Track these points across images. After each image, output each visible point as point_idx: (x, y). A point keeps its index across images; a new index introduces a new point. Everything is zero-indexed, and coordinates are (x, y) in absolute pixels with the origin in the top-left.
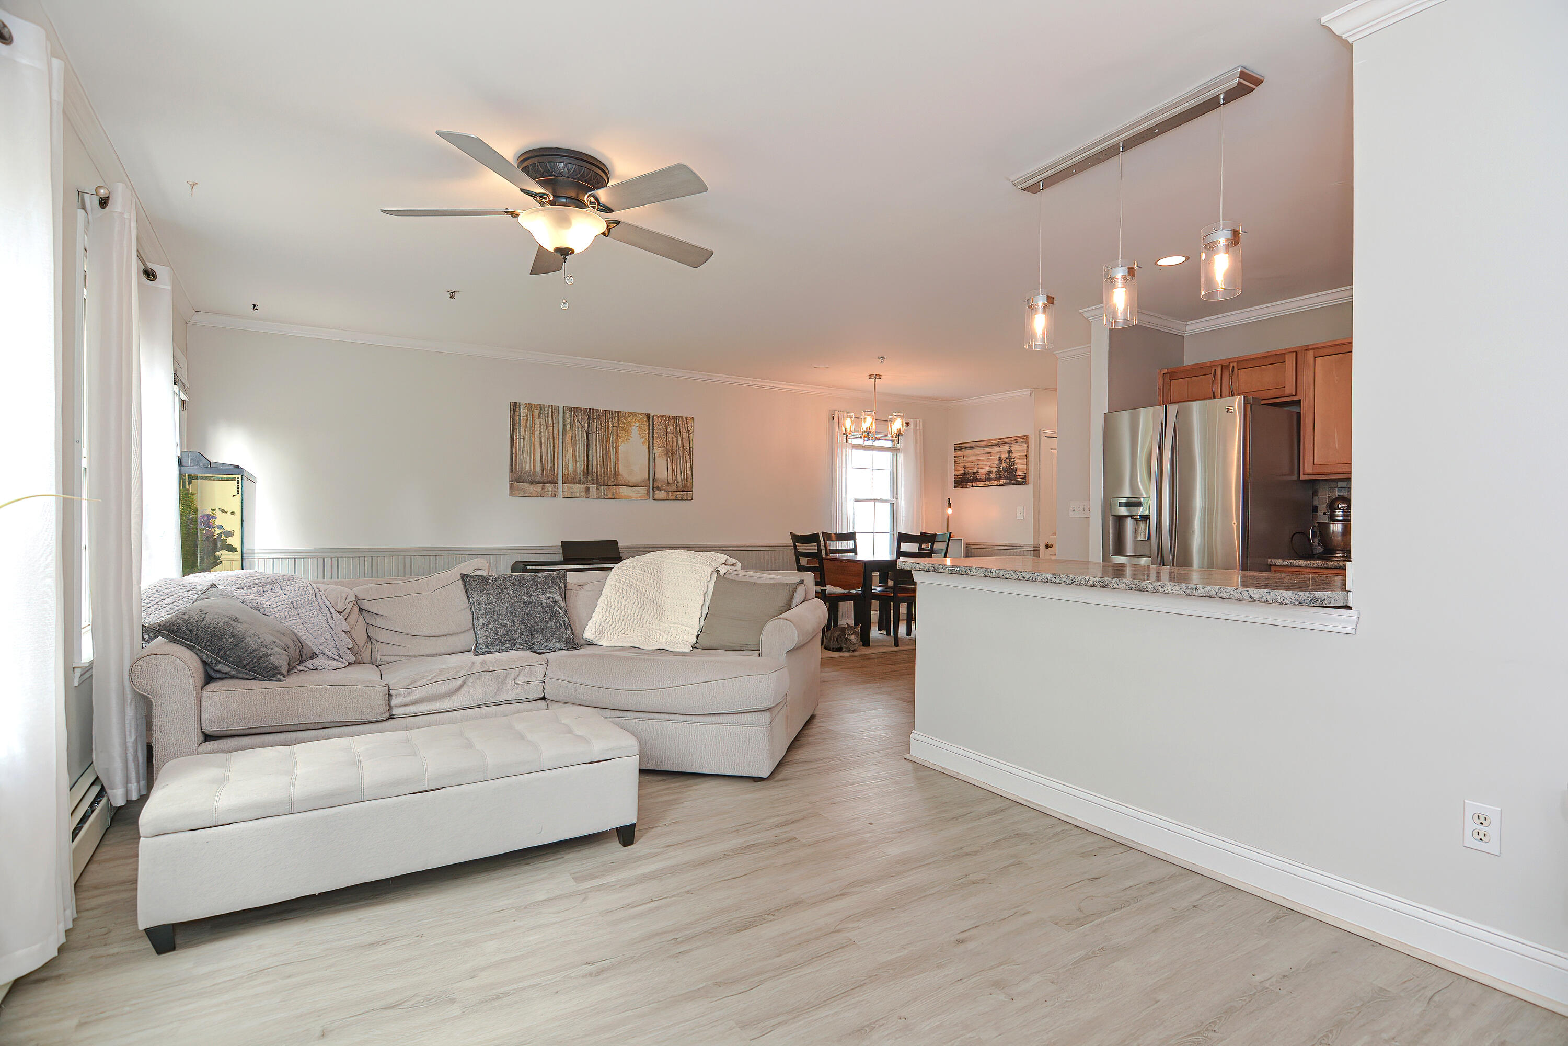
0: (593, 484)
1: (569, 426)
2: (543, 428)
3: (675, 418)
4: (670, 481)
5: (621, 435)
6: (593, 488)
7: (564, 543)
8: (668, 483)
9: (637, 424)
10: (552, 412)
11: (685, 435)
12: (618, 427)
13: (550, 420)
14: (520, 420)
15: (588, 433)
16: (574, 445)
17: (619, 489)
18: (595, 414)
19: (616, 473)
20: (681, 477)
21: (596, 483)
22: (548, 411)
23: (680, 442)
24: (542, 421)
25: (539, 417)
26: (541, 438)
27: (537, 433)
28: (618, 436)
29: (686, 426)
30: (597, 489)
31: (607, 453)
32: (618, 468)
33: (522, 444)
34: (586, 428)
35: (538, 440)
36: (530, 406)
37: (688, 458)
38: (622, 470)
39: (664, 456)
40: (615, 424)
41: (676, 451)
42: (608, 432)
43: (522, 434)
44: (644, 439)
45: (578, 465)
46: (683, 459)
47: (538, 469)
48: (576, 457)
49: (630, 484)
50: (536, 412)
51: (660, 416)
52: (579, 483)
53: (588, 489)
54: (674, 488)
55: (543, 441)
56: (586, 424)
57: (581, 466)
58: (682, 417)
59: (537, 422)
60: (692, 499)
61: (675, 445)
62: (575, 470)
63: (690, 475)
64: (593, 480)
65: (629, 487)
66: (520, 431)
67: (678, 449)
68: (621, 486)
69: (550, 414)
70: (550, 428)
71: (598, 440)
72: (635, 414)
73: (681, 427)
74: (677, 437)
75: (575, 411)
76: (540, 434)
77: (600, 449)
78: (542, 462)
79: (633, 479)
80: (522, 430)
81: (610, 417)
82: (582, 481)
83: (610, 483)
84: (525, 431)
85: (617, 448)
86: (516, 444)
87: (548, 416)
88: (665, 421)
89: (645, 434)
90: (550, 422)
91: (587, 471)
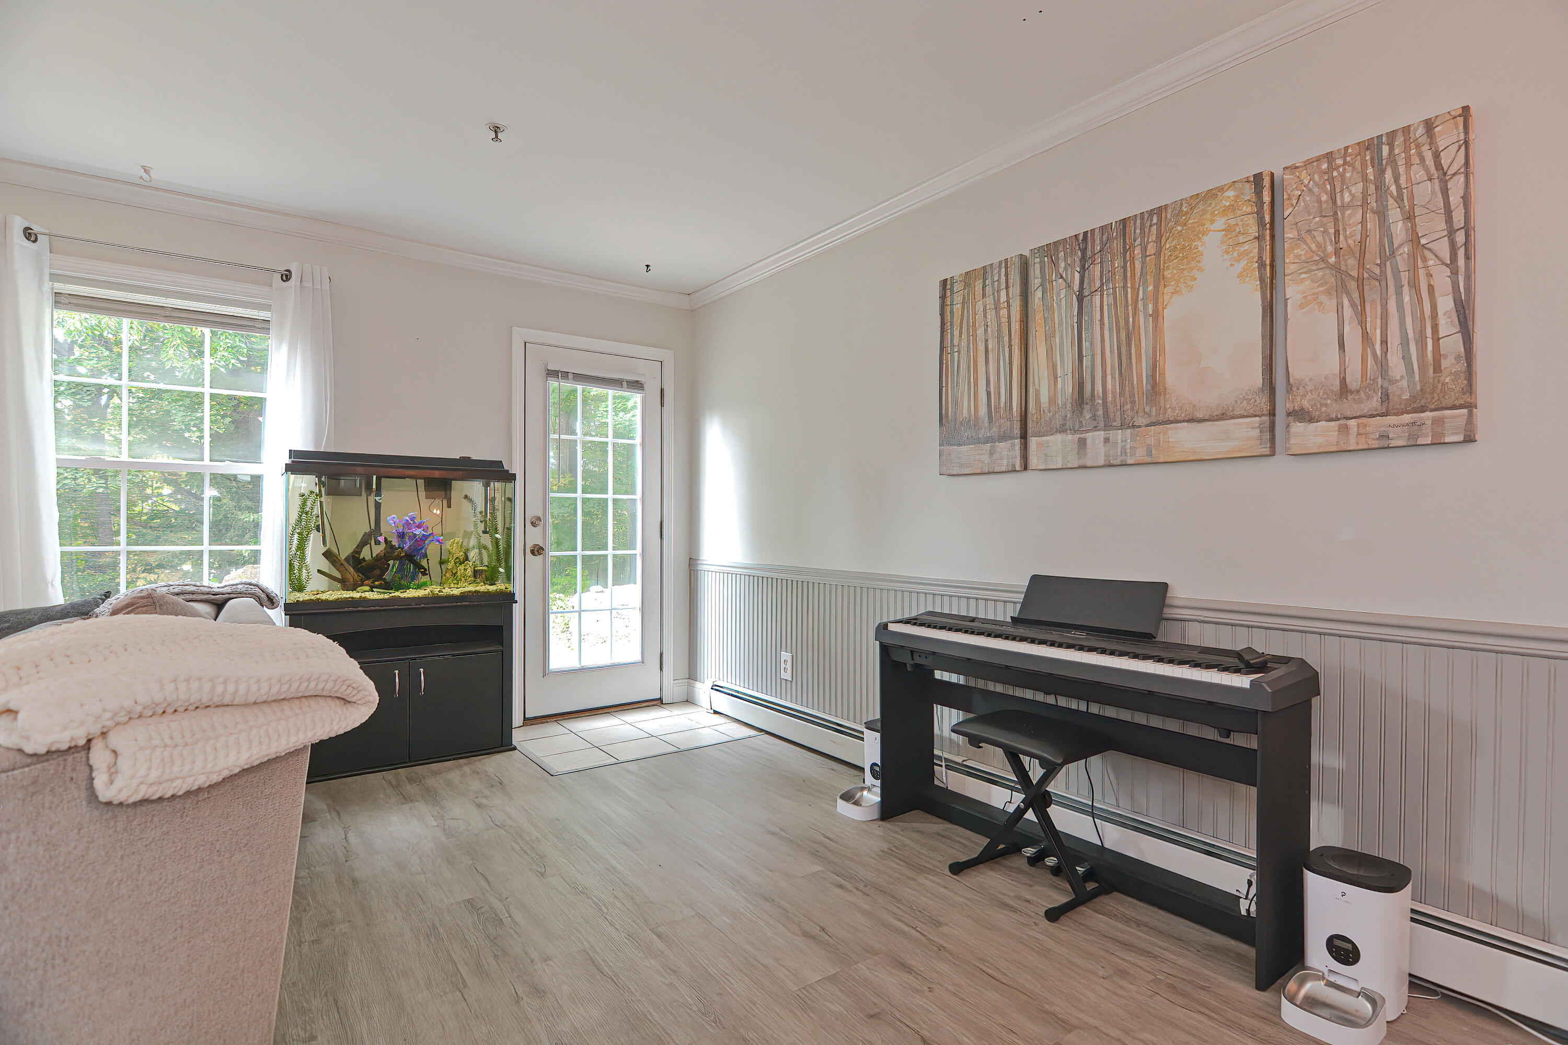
0: (1096, 428)
1: (1039, 294)
2: (991, 315)
3: (1371, 145)
4: (1354, 380)
5: (1167, 273)
6: (1095, 438)
7: (1035, 579)
8: (1344, 390)
9: (1220, 223)
10: (1007, 275)
11: (1425, 192)
12: (1158, 254)
13: (1003, 293)
14: (952, 312)
15: (1080, 298)
16: (1050, 336)
17: (1165, 433)
18: (1097, 242)
19: (1156, 389)
20: (1406, 358)
21: (1102, 425)
22: (1000, 276)
23: (1399, 229)
24: (990, 300)
25: (984, 296)
26: (986, 341)
27: (980, 332)
28: (1159, 279)
29: (1428, 155)
30: (1107, 440)
31: (1129, 336)
32: (1162, 374)
33: (956, 362)
34: (1076, 287)
35: (981, 347)
36: (968, 277)
37: (1442, 278)
38: (1172, 377)
39: (1323, 298)
40: (1151, 249)
41: (1382, 266)
42: (1133, 275)
43: (956, 342)
44: (1243, 263)
45: (1059, 386)
46: (1414, 284)
47: (983, 411)
48: (1054, 366)
49: (1200, 415)
50: (978, 285)
51: (1308, 163)
52: (1062, 430)
53: (1082, 443)
54: (1374, 403)
55: (990, 347)
56: (1077, 275)
57: (1067, 387)
58: (1406, 130)
59: (980, 306)
60: (1469, 439)
61: (1373, 245)
62: (1053, 399)
63: (1452, 343)
64: (1094, 418)
65: (1195, 424)
66: (952, 335)
67: (1388, 254)
68: (1172, 422)
69: (1003, 278)
70: (1004, 312)
71: (1105, 307)
72: (1212, 194)
73: (1402, 170)
74: (1382, 214)
75: (1050, 251)
76: (986, 331)
77: (1110, 330)
78: (989, 393)
79: (1209, 399)
80: (956, 333)
81: (1138, 231)
82: (1069, 424)
83: (1140, 421)
84: (960, 336)
85: (1156, 316)
86: (947, 367)
87: (999, 285)
88: (1331, 168)
89: (1246, 247)
90: (1003, 298)
91: (1080, 399)
